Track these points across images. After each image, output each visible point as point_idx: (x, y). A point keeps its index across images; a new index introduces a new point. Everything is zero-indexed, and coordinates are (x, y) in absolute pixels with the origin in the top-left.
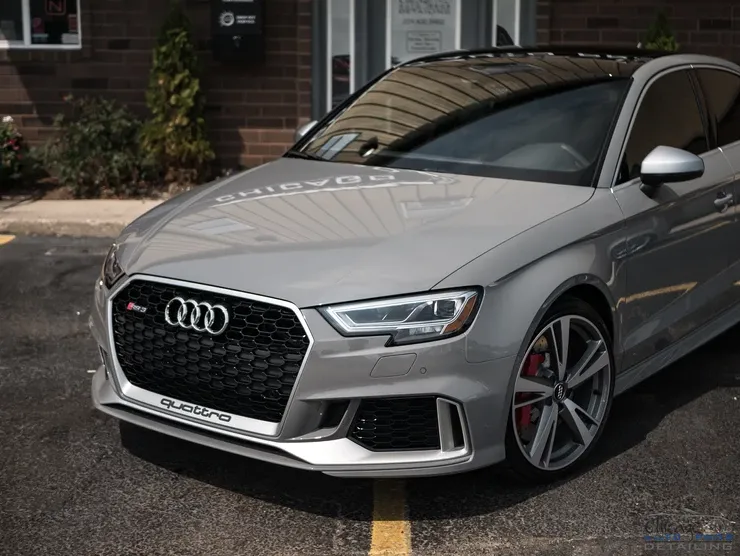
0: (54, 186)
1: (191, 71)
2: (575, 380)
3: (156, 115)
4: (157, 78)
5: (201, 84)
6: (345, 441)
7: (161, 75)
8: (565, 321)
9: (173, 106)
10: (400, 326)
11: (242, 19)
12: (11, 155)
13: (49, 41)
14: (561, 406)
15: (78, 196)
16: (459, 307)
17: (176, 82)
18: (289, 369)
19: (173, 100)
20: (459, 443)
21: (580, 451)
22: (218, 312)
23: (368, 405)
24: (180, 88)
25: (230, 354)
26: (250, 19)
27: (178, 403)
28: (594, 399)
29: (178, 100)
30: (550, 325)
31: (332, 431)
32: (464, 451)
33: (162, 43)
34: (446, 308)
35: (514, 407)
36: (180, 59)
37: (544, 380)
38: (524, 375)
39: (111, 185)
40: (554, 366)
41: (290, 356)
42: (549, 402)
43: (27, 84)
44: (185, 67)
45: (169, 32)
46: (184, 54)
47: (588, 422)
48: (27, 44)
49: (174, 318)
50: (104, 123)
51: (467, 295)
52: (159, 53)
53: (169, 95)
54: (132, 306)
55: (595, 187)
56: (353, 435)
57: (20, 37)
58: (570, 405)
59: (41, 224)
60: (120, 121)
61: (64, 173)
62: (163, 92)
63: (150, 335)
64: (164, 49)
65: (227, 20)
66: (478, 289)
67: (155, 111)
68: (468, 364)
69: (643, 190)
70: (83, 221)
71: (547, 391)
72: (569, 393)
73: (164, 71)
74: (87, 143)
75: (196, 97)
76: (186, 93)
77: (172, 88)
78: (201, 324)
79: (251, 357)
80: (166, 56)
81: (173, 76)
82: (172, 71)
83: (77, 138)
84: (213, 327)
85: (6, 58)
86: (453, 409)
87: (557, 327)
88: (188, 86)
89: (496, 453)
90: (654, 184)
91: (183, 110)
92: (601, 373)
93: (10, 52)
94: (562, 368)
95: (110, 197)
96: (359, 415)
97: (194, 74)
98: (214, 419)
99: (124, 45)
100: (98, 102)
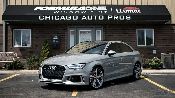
0: (25, 68)
1: (48, 49)
2: (99, 77)
3: (42, 57)
4: (43, 51)
5: (49, 52)
6: (70, 81)
7: (43, 50)
8: (97, 69)
9: (45, 55)
10: (76, 67)
11: (56, 41)
12: (18, 63)
13: (25, 46)
14: (97, 80)
15: (29, 70)
16: (83, 66)
17: (46, 51)
18: (63, 73)
19: (45, 54)
20: (83, 82)
21: (100, 86)
22: (55, 67)
23: (73, 77)
24: (46, 52)
25: (56, 72)
26: (58, 41)
27: (50, 79)
28: (101, 80)
29: (46, 54)
30: (95, 69)
31: (68, 80)
32: (84, 83)
33: (43, 45)
34: (82, 66)
35: (90, 79)
36: (46, 48)
37: (94, 76)
38: (92, 75)
39: (35, 68)
40: (96, 75)
41: (63, 71)
42: (95, 79)
43: (21, 52)
44: (47, 49)
45: (45, 44)
46: (47, 47)
47: (101, 83)
48: (22, 46)
49: (50, 68)
50: (34, 58)
51: (84, 64)
52: (43, 47)
53: (45, 53)
54: (44, 68)
55: (102, 55)
56: (71, 81)
57: (20, 45)
58: (98, 80)
59: (24, 73)
60: (36, 57)
61: (27, 66)
62: (43, 53)
63: (47, 71)
64: (44, 46)
65: (54, 42)
66: (85, 64)
67: (42, 56)
68: (84, 72)
69: (108, 56)
70: (31, 72)
71: (95, 78)
72: (98, 78)
73: (44, 49)
74: (31, 61)
75: (49, 54)
76: (47, 53)
77: (45, 52)
78: (53, 69)
79: (59, 72)
80: (44, 47)
81: (45, 50)
82: (45, 49)
83: (30, 60)
84: (54, 69)
85: (18, 48)
86: (82, 77)
87: (96, 70)
88: (47, 52)
89: (88, 83)
90: (110, 55)
91: (47, 55)
92: (102, 76)
93: (19, 47)
94: (97, 75)
95: (34, 70)
96: (72, 78)
97: (48, 50)
98: (54, 80)
99: (37, 46)
100: (33, 55)
